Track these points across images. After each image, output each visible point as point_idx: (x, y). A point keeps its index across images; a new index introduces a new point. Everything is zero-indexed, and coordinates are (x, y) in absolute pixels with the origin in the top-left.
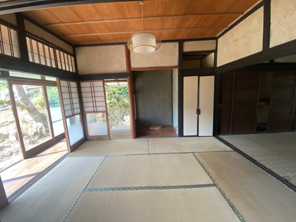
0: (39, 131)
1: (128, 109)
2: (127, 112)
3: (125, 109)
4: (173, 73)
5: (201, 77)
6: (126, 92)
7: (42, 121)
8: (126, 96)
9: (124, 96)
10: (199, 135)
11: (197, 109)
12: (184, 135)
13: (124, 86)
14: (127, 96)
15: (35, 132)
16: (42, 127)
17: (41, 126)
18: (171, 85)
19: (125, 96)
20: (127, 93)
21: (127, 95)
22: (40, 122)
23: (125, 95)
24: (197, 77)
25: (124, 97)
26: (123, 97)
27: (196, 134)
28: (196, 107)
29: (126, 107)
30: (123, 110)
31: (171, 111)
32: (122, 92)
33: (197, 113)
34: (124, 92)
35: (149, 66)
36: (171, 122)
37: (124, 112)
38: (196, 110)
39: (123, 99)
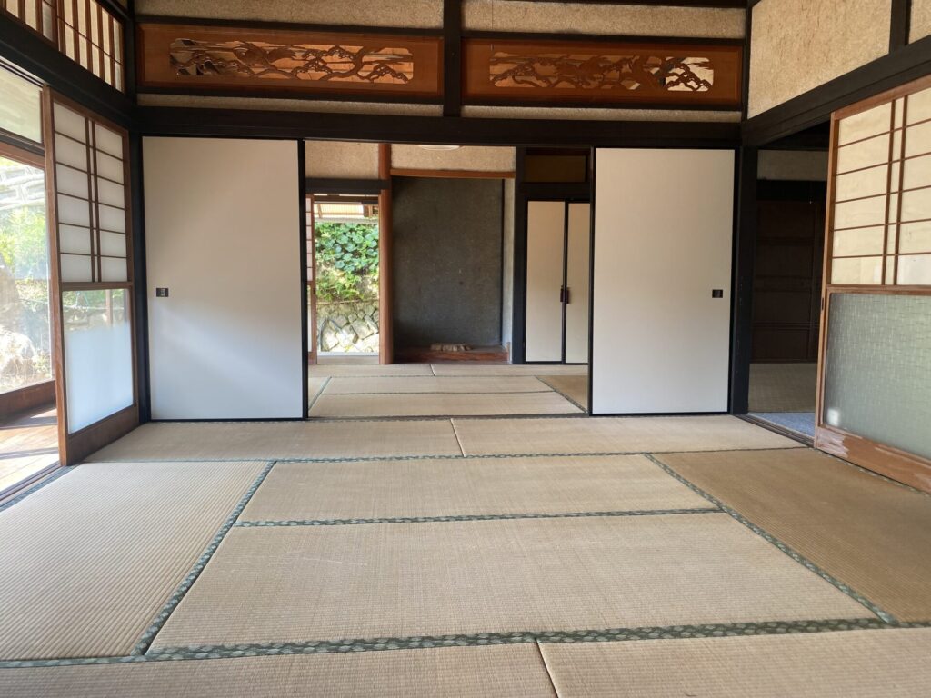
0: (21, 360)
1: (341, 306)
2: (337, 320)
3: (332, 307)
4: (505, 190)
5: (571, 205)
6: (336, 242)
7: (25, 329)
8: (338, 260)
9: (328, 259)
10: (567, 362)
11: (562, 290)
12: (527, 359)
13: (335, 219)
14: (341, 259)
15: (11, 361)
16: (29, 348)
17: (25, 345)
18: (500, 225)
19: (332, 257)
20: (339, 249)
21: (339, 255)
22: (22, 331)
23: (334, 253)
24: (562, 204)
25: (329, 263)
26: (326, 264)
27: (559, 359)
28: (560, 283)
29: (334, 298)
30: (323, 309)
31: (498, 302)
32: (324, 243)
33: (562, 301)
34: (330, 244)
35: (439, 167)
36: (497, 337)
37: (327, 321)
38: (559, 292)
39: (323, 268)
